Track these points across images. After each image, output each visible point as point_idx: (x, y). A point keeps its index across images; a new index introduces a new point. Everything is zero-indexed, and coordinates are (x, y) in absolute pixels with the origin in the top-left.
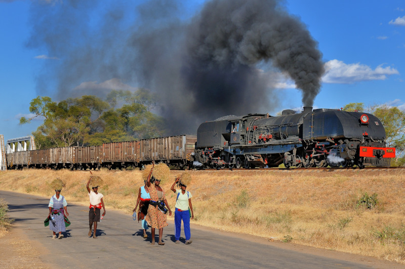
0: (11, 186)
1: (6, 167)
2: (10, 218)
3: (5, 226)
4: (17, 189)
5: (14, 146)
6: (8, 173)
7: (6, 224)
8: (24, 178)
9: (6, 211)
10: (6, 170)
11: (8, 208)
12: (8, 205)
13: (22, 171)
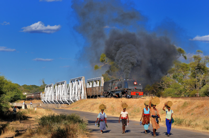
0: (90, 109)
1: (87, 97)
2: (89, 129)
3: (87, 134)
4: (93, 111)
5: (91, 83)
6: (88, 101)
7: (87, 133)
8: (98, 103)
9: (87, 125)
10: (87, 99)
11: (88, 123)
12: (88, 121)
13: (96, 99)
